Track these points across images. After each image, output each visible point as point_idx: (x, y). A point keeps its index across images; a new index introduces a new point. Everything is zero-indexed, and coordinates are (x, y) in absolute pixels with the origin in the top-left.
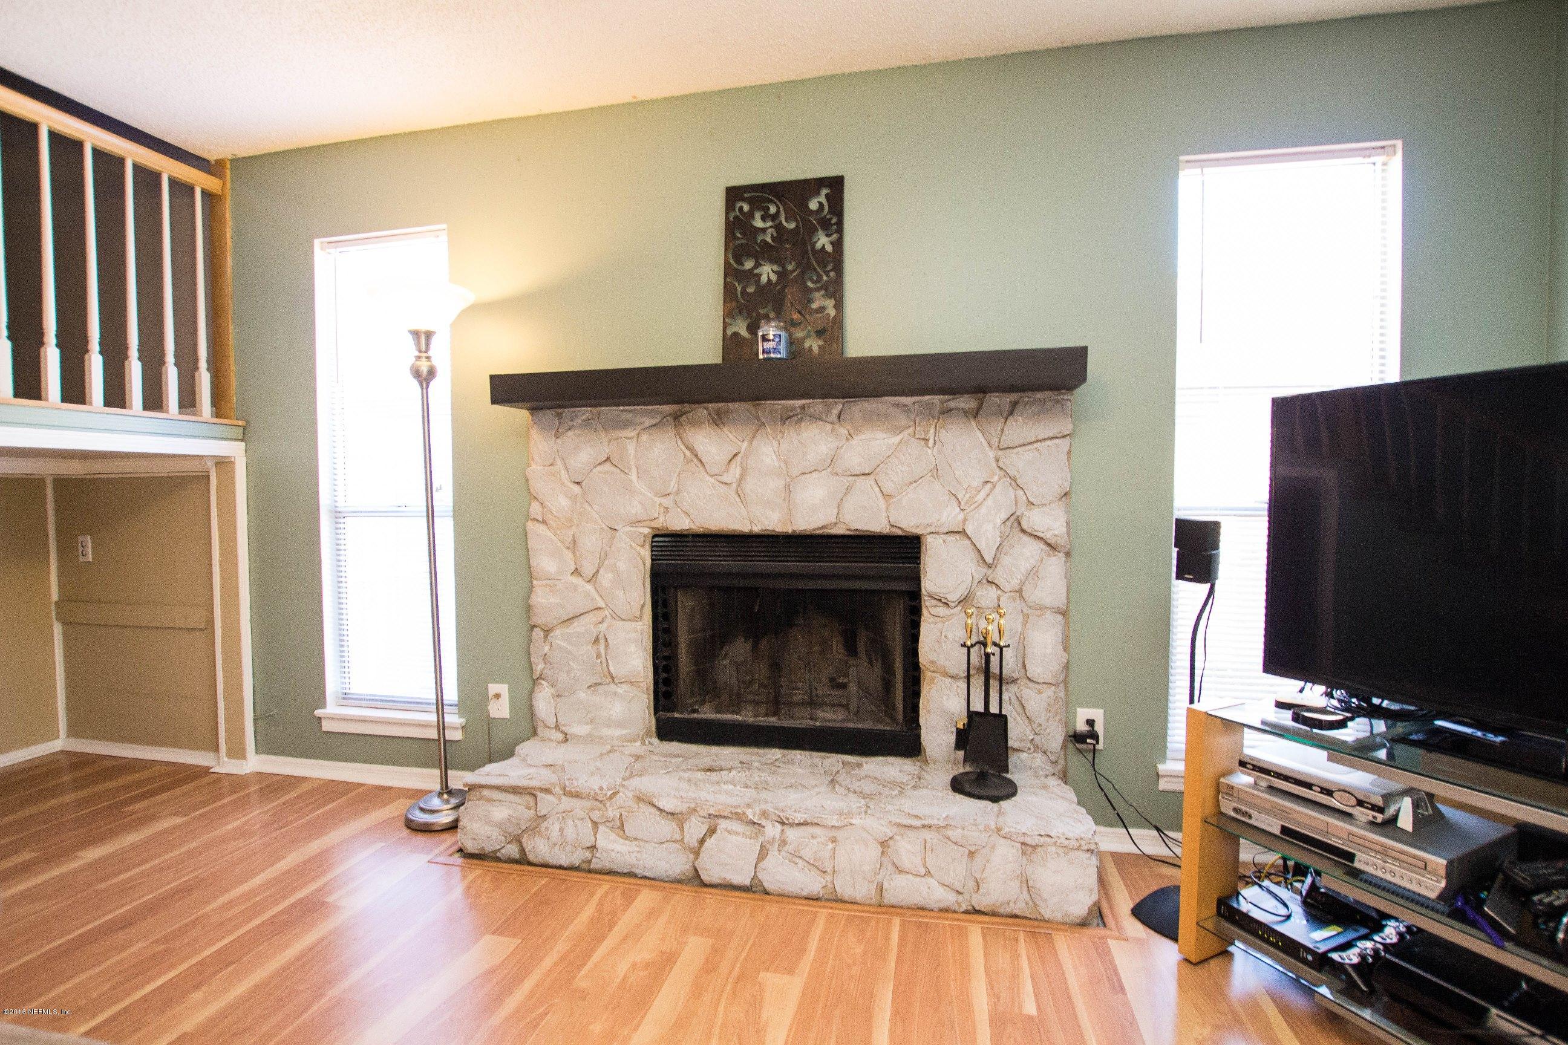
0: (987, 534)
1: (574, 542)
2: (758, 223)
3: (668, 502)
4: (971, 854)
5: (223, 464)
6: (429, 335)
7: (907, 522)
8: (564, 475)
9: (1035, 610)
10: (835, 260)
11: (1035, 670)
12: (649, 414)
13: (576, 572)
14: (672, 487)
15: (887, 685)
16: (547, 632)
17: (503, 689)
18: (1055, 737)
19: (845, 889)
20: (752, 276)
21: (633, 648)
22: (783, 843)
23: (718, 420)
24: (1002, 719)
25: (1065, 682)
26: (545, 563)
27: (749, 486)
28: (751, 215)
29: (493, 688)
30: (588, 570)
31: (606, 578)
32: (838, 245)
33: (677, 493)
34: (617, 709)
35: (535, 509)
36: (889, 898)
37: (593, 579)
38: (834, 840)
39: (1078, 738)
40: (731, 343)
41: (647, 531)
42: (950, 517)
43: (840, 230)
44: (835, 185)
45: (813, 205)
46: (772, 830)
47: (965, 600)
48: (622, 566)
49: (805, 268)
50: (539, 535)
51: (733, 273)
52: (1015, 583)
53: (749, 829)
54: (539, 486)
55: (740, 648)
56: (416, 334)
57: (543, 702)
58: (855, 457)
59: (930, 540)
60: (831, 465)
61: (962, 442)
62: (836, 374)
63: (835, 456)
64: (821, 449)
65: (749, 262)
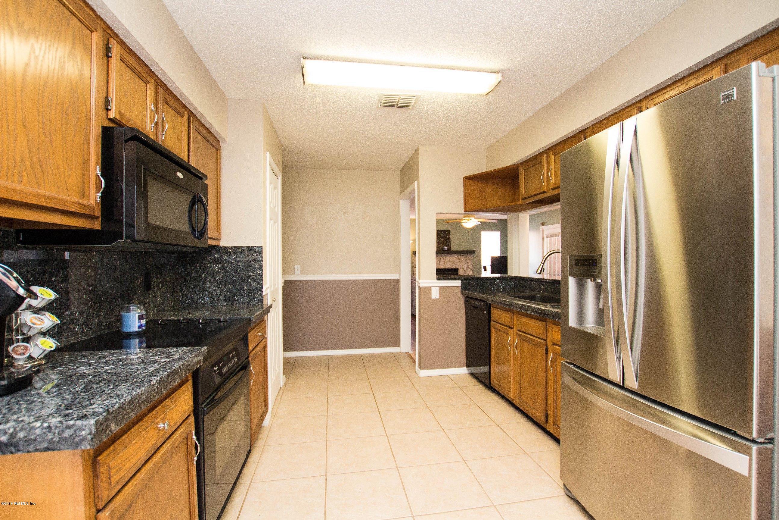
0: (465, 268)
2: (441, 234)
7: (457, 267)
10: (449, 239)
27: (441, 263)
32: (450, 237)
42: (461, 266)
43: (450, 235)
44: (449, 231)
45: (447, 232)
49: (447, 240)
58: (452, 260)
59: (460, 269)
60: (449, 261)
61: (463, 258)
62: (450, 252)
63: (450, 260)
64: (448, 259)
65: (440, 239)
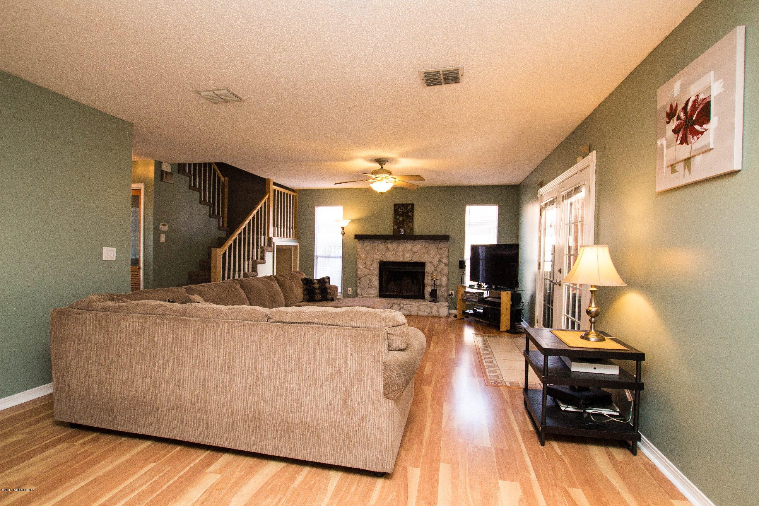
0: (436, 262)
1: (366, 262)
2: (399, 210)
3: (383, 256)
4: (431, 308)
5: (295, 247)
6: (344, 227)
7: (423, 260)
8: (364, 251)
9: (442, 275)
10: (412, 217)
11: (443, 284)
12: (380, 241)
13: (366, 268)
14: (384, 253)
15: (419, 288)
16: (360, 279)
17: (350, 289)
18: (446, 295)
19: (412, 313)
20: (398, 219)
21: (376, 281)
22: (403, 307)
23: (392, 242)
24: (436, 290)
25: (448, 286)
26: (360, 266)
27: (397, 253)
28: (398, 209)
29: (349, 289)
30: (368, 267)
31: (371, 269)
32: (413, 215)
33: (385, 254)
34: (373, 292)
35: (358, 257)
36: (419, 315)
37: (369, 269)
38: (411, 307)
39: (450, 295)
40: (394, 230)
41: (379, 261)
42: (430, 259)
43: (413, 212)
44: (412, 205)
45: (409, 208)
46: (402, 305)
47: (432, 273)
48: (374, 267)
49: (407, 218)
50: (359, 262)
51: (395, 218)
52: (440, 270)
53: (398, 305)
54: (359, 253)
55: (392, 283)
56: (342, 228)
57: (359, 291)
58: (415, 250)
59: (427, 263)
60: (411, 251)
61: (432, 247)
62: (412, 237)
63: (411, 249)
64: (409, 248)
65: (398, 217)
